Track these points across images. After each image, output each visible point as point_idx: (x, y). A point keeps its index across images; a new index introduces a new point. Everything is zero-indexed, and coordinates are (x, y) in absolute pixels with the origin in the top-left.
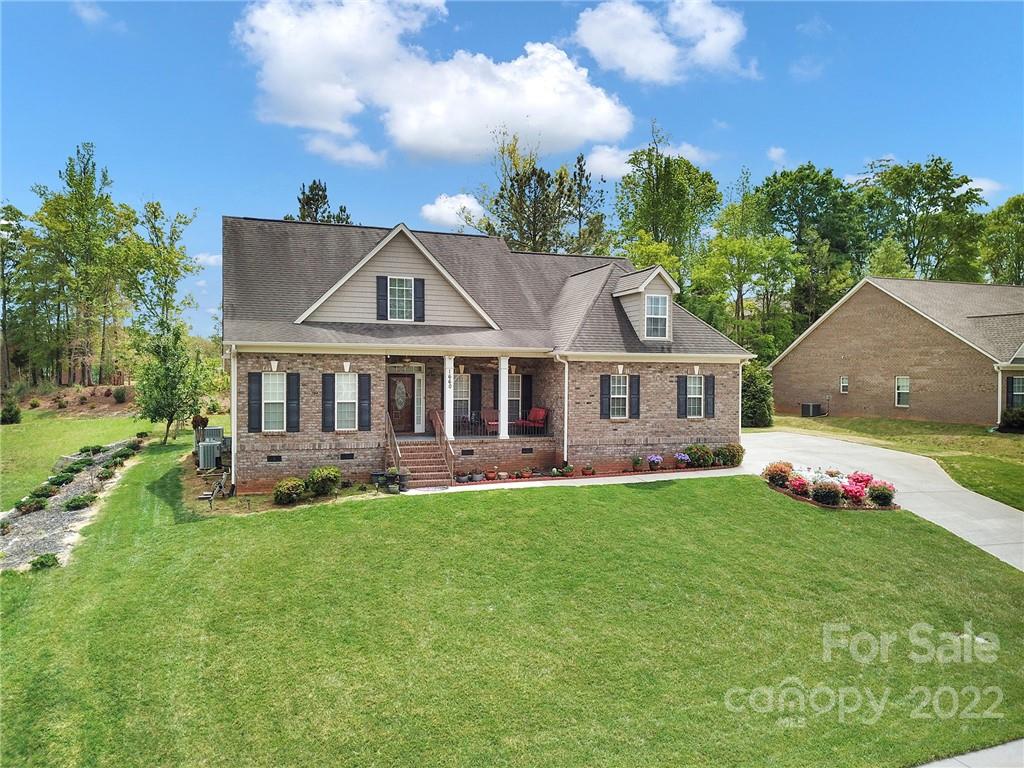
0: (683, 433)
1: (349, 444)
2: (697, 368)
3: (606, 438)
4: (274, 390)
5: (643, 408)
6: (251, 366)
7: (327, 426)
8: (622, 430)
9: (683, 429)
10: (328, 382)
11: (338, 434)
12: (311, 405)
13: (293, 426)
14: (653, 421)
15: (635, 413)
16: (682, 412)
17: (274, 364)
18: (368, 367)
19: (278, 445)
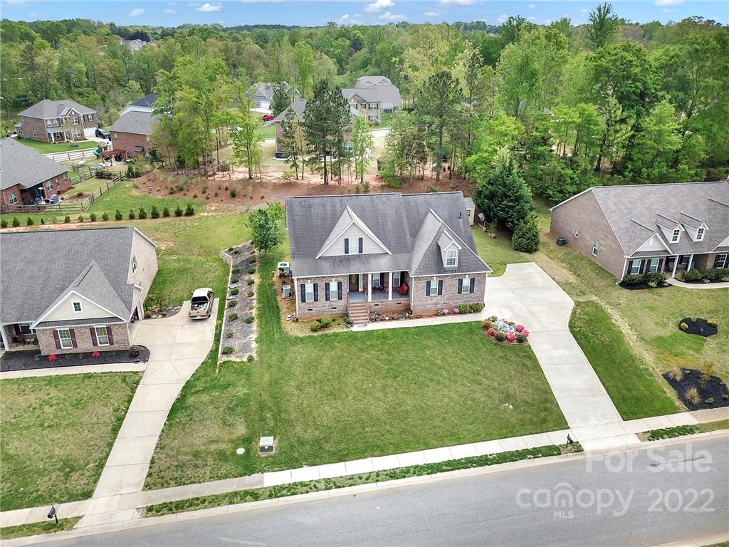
0: (460, 299)
1: (335, 305)
2: (467, 276)
3: (428, 303)
4: (309, 289)
5: (443, 291)
6: (301, 282)
7: (328, 299)
8: (434, 299)
9: (460, 297)
10: (327, 286)
11: (331, 301)
12: (322, 293)
13: (316, 299)
14: (447, 296)
15: (440, 293)
16: (460, 292)
17: (309, 281)
18: (341, 280)
19: (312, 306)
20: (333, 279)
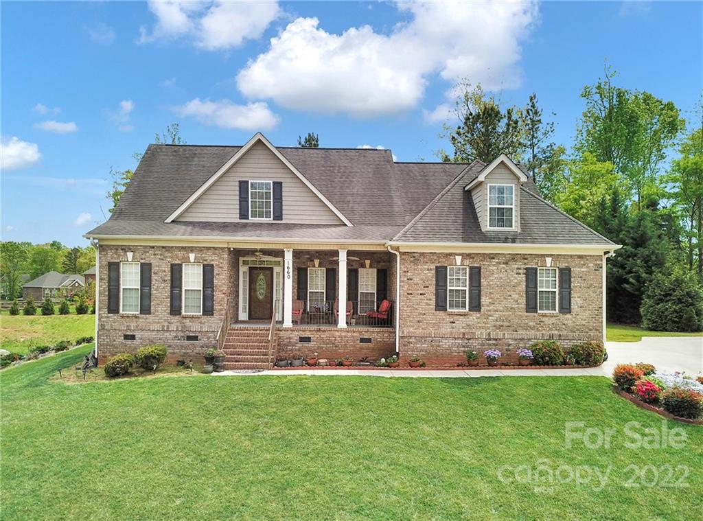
0: (532, 328)
1: (194, 327)
2: (549, 261)
3: (443, 330)
4: (130, 278)
5: (485, 300)
6: (111, 257)
7: (175, 310)
8: (461, 324)
9: (532, 324)
10: (176, 272)
11: (184, 317)
12: (161, 291)
13: (146, 309)
14: (497, 315)
15: (476, 306)
16: (531, 306)
17: (130, 255)
18: (211, 258)
19: (133, 325)
20: (192, 256)
